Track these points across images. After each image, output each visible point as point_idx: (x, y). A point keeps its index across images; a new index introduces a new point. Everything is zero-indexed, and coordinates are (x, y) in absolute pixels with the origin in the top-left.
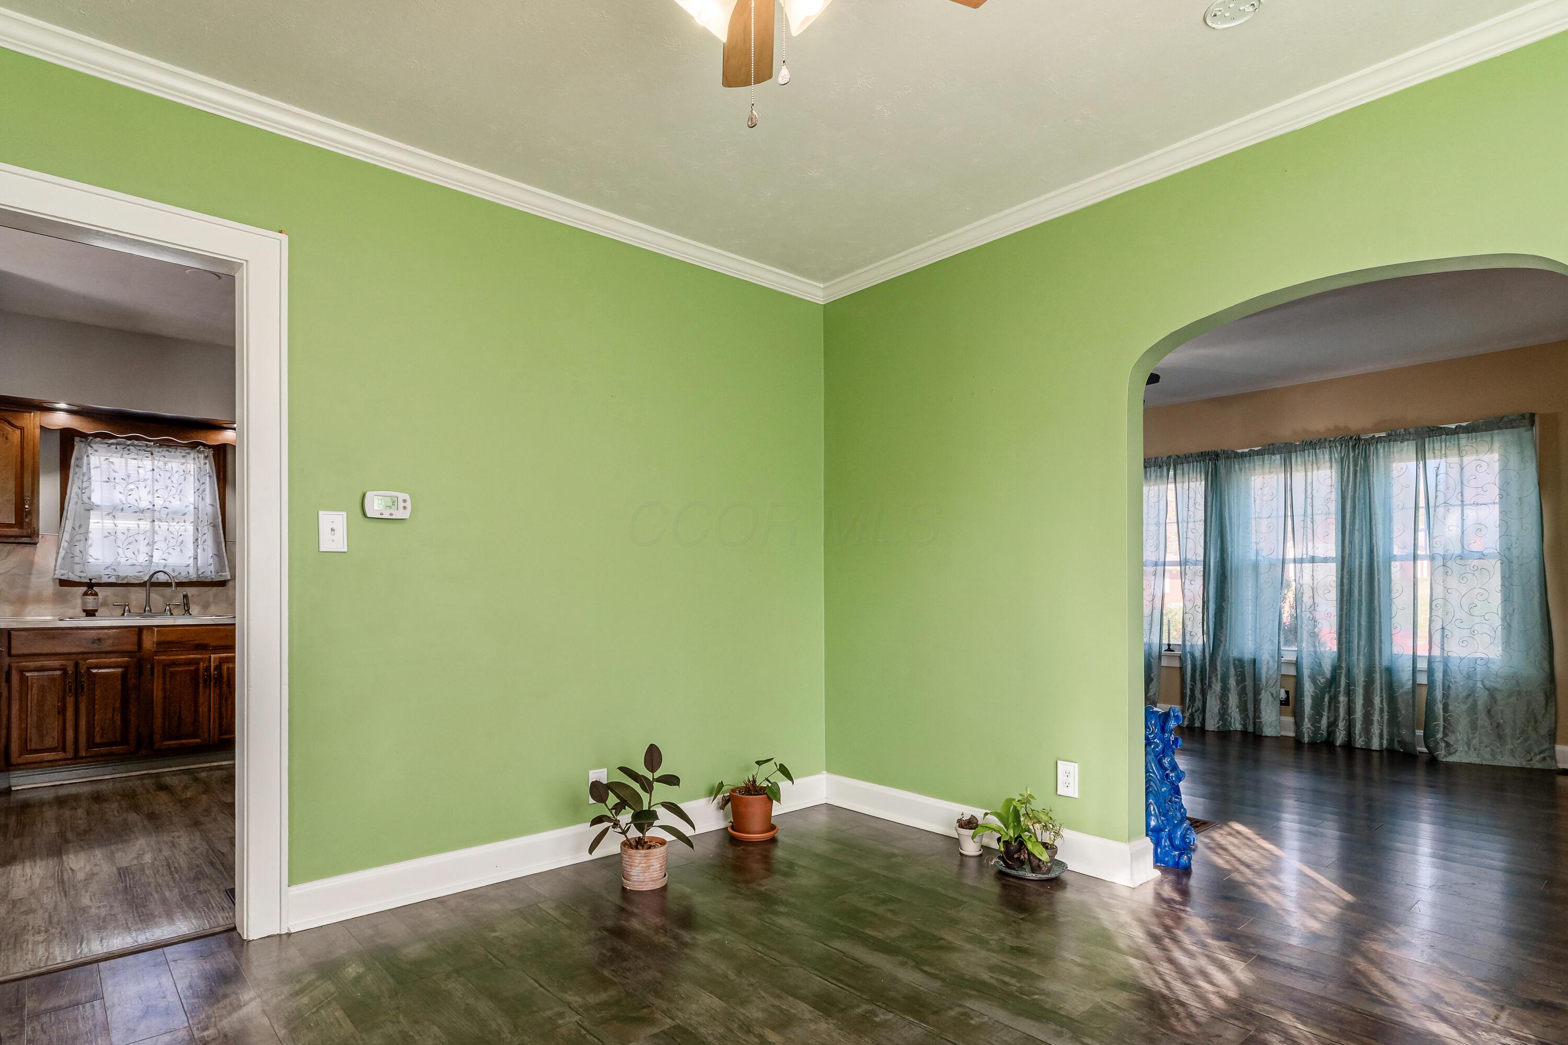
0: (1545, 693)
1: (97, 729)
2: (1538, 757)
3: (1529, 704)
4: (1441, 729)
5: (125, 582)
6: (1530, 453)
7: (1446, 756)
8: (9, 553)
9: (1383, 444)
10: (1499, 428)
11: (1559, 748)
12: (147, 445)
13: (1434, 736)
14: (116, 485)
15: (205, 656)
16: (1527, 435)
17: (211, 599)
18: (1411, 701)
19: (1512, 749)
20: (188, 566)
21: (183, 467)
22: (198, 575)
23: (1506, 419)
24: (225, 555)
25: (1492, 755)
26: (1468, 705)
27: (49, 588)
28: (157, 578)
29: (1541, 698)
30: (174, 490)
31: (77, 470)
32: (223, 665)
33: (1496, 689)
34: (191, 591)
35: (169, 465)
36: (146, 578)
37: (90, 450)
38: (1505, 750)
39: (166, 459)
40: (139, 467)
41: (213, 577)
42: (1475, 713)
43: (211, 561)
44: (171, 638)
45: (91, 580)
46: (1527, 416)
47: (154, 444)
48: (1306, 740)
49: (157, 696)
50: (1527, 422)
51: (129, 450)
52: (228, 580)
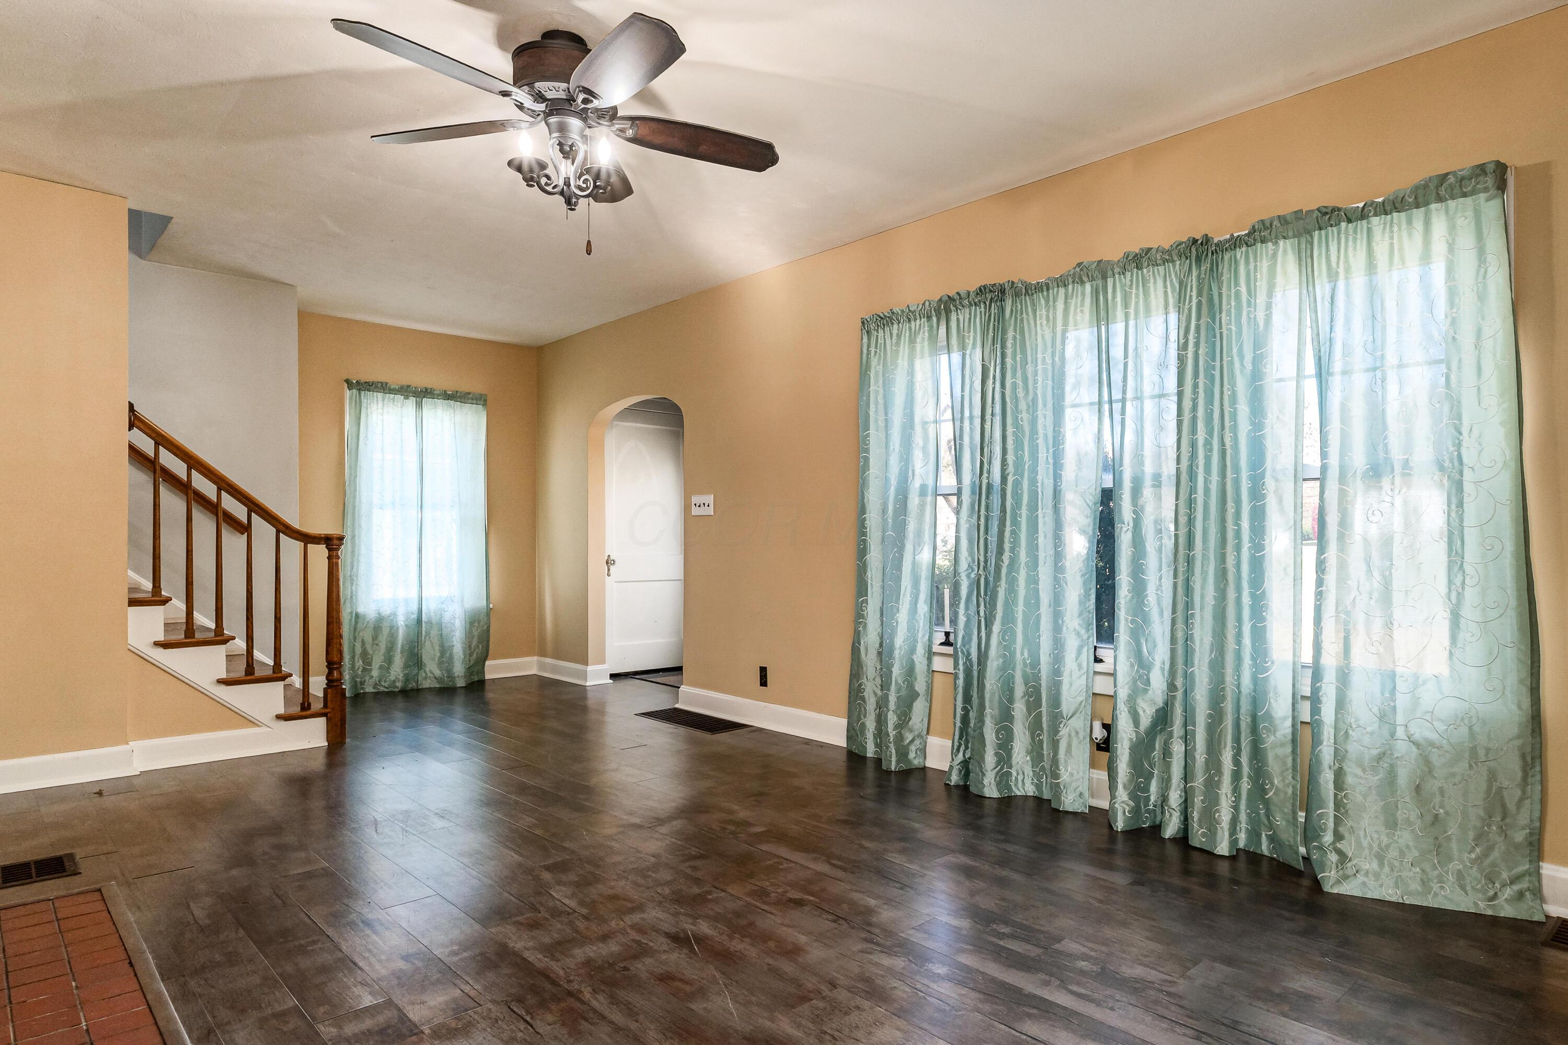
0: (1523, 756)
2: (1508, 892)
3: (1492, 776)
4: (1331, 824)
6: (1495, 243)
7: (1338, 882)
9: (1244, 249)
10: (1440, 199)
11: (1548, 869)
13: (1318, 837)
16: (1491, 208)
18: (1289, 761)
19: (1459, 871)
23: (1452, 179)
25: (1423, 883)
26: (1381, 776)
29: (1514, 765)
33: (1432, 744)
38: (1447, 873)
42: (1393, 792)
46: (1490, 168)
48: (1120, 825)
50: (1490, 181)
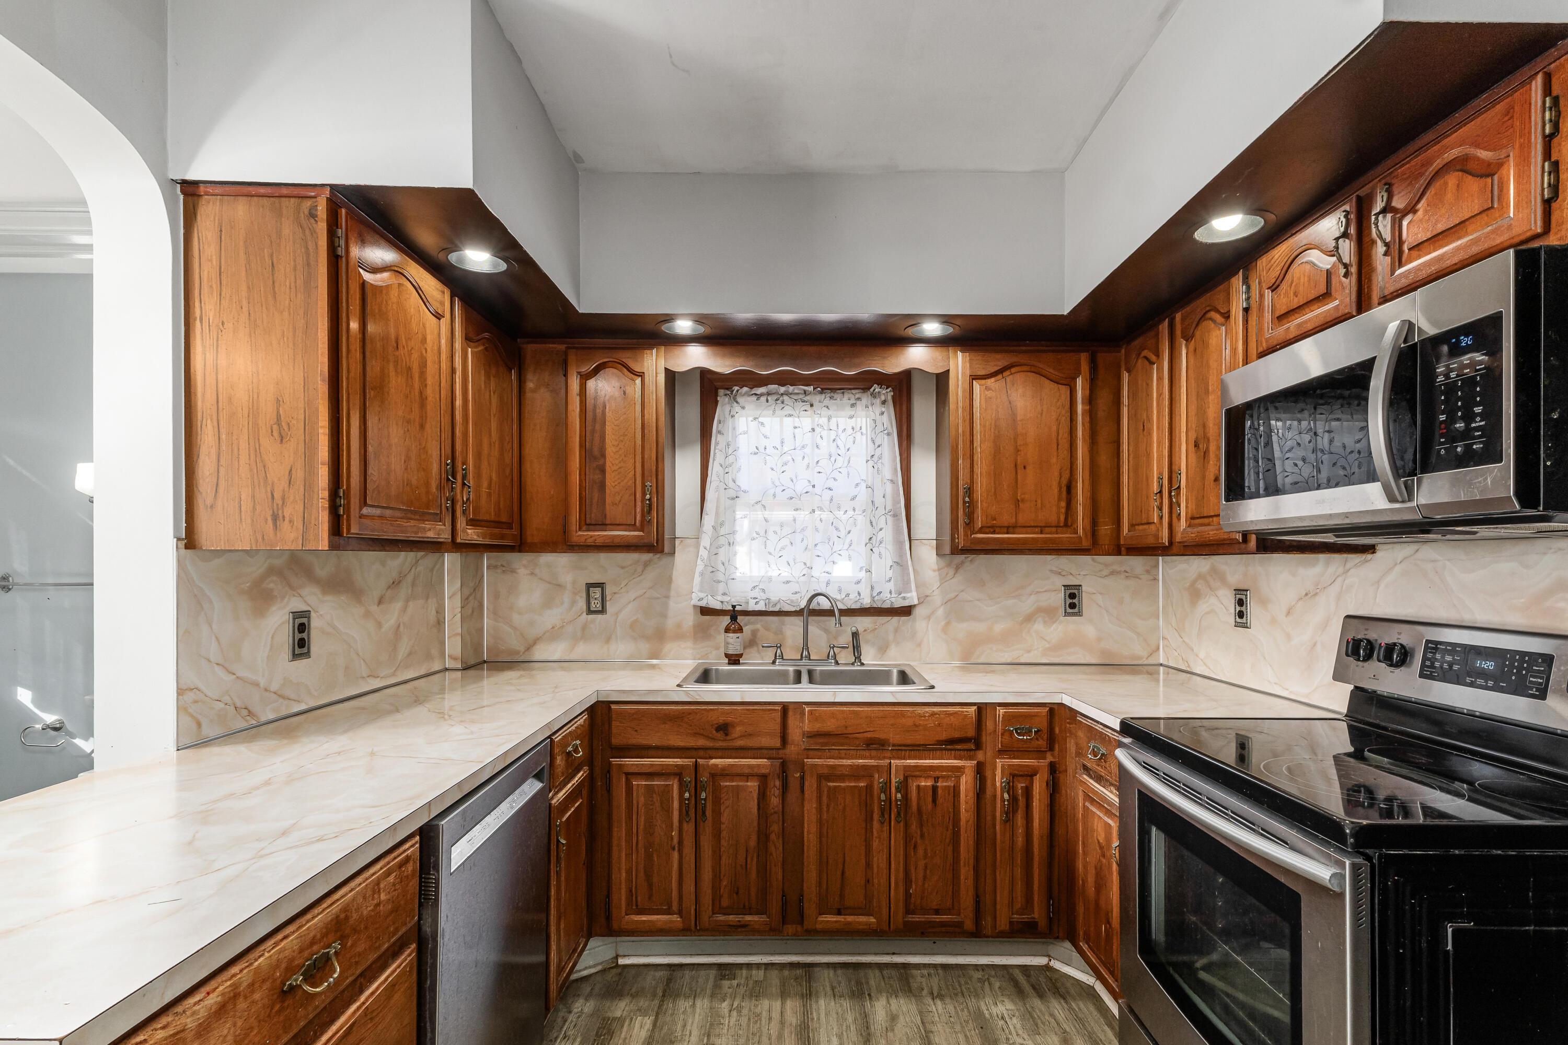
1: (724, 883)
5: (777, 609)
8: (646, 565)
12: (805, 392)
14: (767, 457)
15: (882, 762)
17: (891, 637)
20: (858, 582)
21: (852, 422)
22: (873, 598)
24: (910, 562)
27: (690, 619)
28: (818, 604)
30: (840, 459)
31: (720, 437)
32: (910, 780)
34: (862, 623)
35: (834, 420)
36: (803, 604)
37: (737, 408)
39: (830, 412)
40: (795, 428)
41: (893, 600)
43: (890, 573)
44: (830, 725)
45: (734, 607)
47: (814, 389)
49: (809, 833)
51: (783, 402)
52: (915, 605)
